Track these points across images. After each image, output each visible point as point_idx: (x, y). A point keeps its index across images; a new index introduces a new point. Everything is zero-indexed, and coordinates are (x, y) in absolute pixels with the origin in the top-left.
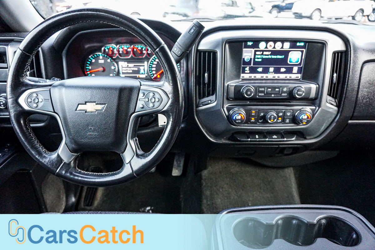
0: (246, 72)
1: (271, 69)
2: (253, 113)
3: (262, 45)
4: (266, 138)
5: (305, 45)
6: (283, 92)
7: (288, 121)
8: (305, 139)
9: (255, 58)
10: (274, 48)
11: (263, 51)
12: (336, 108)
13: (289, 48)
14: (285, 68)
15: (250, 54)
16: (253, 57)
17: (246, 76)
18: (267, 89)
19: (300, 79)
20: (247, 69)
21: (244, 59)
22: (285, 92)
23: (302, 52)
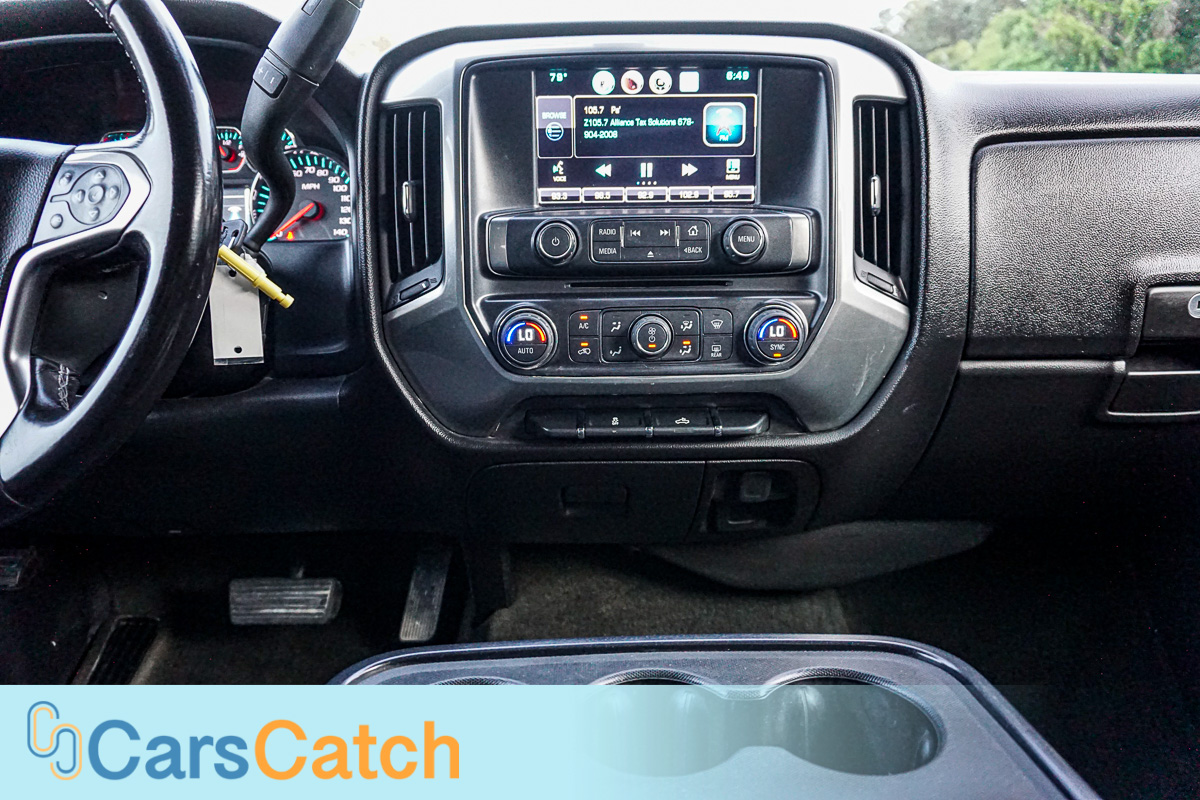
0: (556, 179)
1: (646, 169)
2: (583, 322)
3: (603, 82)
4: (649, 426)
5: (754, 78)
6: (686, 241)
7: (716, 351)
8: (805, 430)
9: (580, 128)
10: (646, 89)
11: (607, 103)
12: (901, 309)
13: (696, 89)
14: (694, 162)
15: (563, 115)
16: (573, 125)
17: (558, 194)
18: (627, 232)
19: (753, 202)
20: (558, 168)
21: (542, 132)
22: (694, 242)
23: (749, 103)
